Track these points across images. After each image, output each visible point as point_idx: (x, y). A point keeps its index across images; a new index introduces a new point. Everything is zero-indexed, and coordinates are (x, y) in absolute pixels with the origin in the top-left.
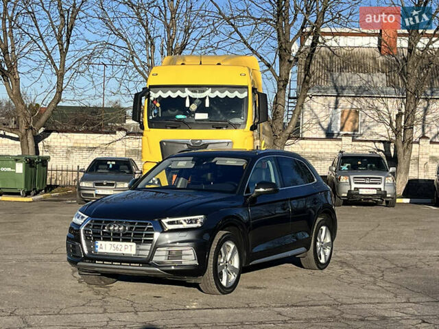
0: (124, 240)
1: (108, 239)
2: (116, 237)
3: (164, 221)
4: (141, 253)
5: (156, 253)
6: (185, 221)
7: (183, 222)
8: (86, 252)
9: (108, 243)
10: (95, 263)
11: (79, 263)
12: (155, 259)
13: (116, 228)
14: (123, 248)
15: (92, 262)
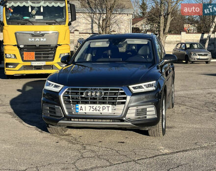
0: (100, 103)
1: (86, 103)
2: (94, 101)
3: (131, 87)
4: (116, 112)
5: (129, 111)
6: (145, 86)
7: (144, 87)
8: (67, 113)
9: (87, 106)
10: (71, 120)
11: (60, 122)
12: (128, 116)
13: (93, 94)
14: (101, 109)
15: (68, 120)
